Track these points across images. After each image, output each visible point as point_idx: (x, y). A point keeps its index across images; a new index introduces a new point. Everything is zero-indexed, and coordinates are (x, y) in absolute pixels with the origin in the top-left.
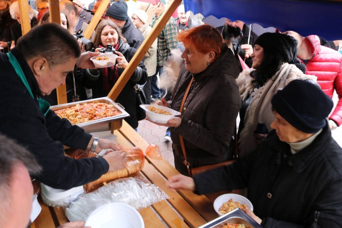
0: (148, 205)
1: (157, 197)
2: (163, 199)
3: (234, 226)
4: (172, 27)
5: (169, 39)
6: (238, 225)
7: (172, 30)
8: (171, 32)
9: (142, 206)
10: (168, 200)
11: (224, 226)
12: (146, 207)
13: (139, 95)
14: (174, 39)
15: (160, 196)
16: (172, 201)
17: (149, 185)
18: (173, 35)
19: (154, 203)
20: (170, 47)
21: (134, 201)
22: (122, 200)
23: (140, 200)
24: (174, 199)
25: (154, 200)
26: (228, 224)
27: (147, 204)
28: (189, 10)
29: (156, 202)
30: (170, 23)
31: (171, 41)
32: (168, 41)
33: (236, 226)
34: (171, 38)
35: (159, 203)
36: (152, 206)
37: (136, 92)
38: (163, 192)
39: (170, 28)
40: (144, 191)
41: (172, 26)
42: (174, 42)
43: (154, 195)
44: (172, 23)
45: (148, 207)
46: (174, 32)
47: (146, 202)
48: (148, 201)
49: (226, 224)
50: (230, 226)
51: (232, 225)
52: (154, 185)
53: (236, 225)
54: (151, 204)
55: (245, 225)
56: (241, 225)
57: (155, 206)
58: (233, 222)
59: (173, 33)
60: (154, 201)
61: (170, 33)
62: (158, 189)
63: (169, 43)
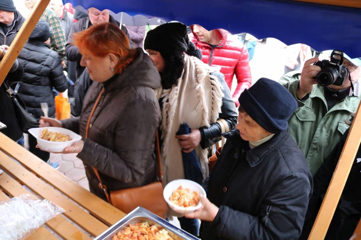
0: (41, 224)
1: (51, 213)
2: (58, 213)
3: (137, 226)
4: (56, 21)
5: (54, 34)
6: (141, 224)
7: (56, 24)
8: (55, 26)
9: (33, 227)
10: (64, 214)
11: (126, 228)
12: (39, 227)
13: (16, 99)
14: (60, 34)
15: (54, 211)
16: (68, 214)
17: (40, 202)
18: (58, 29)
19: (48, 220)
20: (56, 43)
21: (21, 224)
22: (6, 225)
23: (29, 221)
24: (70, 211)
25: (48, 217)
26: (131, 225)
27: (39, 223)
28: (67, 2)
29: (50, 218)
30: (52, 16)
31: (56, 37)
32: (54, 37)
33: (139, 226)
34: (56, 33)
35: (54, 219)
36: (46, 224)
37: (11, 97)
38: (57, 206)
39: (54, 22)
40: (34, 209)
41: (55, 19)
42: (61, 37)
43: (47, 211)
44: (55, 16)
45: (41, 227)
46: (58, 26)
47: (38, 221)
48: (39, 220)
49: (128, 226)
50: (133, 227)
51: (135, 225)
52: (45, 200)
53: (139, 224)
54: (44, 223)
55: (148, 223)
56: (144, 224)
57: (49, 224)
58: (136, 222)
59: (57, 28)
60: (47, 219)
61: (55, 28)
62: (51, 203)
63: (55, 39)
